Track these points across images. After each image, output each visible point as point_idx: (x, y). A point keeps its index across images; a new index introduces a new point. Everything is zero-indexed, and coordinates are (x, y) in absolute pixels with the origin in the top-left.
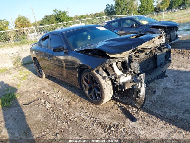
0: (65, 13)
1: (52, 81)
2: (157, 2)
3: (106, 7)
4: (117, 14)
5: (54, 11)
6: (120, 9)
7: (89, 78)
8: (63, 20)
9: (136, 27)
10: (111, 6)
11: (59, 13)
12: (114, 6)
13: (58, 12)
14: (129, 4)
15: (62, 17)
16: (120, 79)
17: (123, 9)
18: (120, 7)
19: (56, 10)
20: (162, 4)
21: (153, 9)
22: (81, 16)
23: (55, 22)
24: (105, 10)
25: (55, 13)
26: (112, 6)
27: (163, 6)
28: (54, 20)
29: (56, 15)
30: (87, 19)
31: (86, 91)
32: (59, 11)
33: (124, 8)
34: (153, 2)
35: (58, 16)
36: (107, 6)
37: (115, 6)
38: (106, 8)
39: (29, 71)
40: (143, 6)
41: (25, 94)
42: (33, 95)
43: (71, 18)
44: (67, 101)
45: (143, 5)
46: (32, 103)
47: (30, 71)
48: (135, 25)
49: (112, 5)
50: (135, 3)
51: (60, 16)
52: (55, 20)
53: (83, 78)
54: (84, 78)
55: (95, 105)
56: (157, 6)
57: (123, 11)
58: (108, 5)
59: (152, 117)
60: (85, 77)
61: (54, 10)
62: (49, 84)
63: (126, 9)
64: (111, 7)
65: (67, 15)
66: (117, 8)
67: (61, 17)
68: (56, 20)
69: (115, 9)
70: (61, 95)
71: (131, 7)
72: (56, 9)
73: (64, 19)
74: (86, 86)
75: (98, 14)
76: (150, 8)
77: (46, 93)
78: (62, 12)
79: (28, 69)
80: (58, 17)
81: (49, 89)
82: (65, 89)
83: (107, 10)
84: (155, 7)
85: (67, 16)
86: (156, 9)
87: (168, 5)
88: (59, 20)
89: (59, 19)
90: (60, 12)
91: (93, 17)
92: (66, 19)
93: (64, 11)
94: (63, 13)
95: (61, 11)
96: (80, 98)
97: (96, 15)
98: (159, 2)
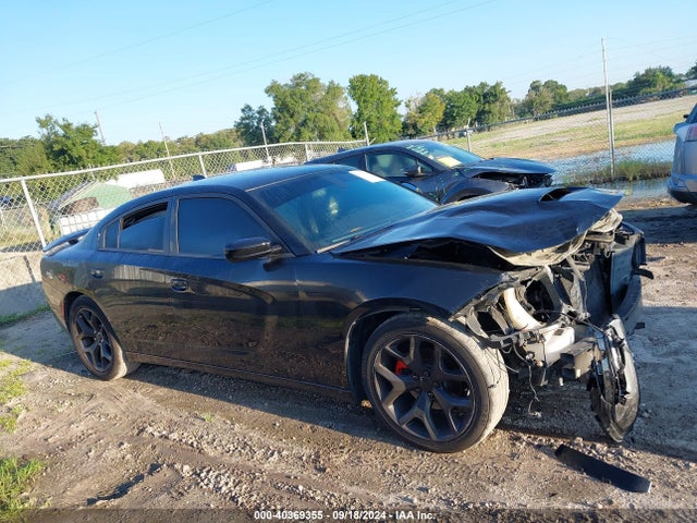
0: (86, 131)
1: (165, 386)
2: (407, 106)
3: (242, 114)
4: (281, 140)
5: (43, 124)
6: (292, 122)
7: (412, 352)
8: (80, 158)
9: (424, 178)
10: (259, 113)
11: (61, 132)
12: (270, 111)
13: (57, 128)
14: (322, 109)
15: (74, 145)
16: (545, 343)
17: (304, 123)
18: (292, 116)
19: (51, 118)
20: (421, 110)
21: (399, 128)
22: (145, 145)
23: (47, 164)
24: (239, 124)
25: (45, 131)
26: (262, 111)
27: (426, 119)
28: (40, 157)
29: (48, 138)
30: (169, 158)
31: (388, 404)
32: (61, 122)
33: (305, 121)
34: (396, 106)
35: (56, 142)
36: (243, 110)
37: (274, 114)
38: (243, 119)
39: (15, 358)
40: (366, 117)
41: (70, 453)
42: (112, 453)
43: (114, 149)
44: (301, 458)
45: (366, 113)
46: (136, 489)
47: (22, 356)
48: (419, 169)
49: (264, 110)
50: (341, 105)
51: (69, 143)
52: (45, 157)
53: (378, 356)
54: (385, 353)
55: (435, 456)
56: (408, 118)
57: (302, 129)
58: (247, 108)
59: (687, 466)
60: (387, 347)
61: (39, 121)
62: (160, 400)
63: (311, 124)
64: (258, 115)
65: (94, 138)
66: (280, 118)
67: (70, 146)
68: (48, 158)
69: (273, 124)
70: (255, 435)
71: (328, 119)
72: (49, 118)
73: (84, 153)
74: (387, 386)
75: (207, 137)
76: (387, 124)
77: (174, 436)
78: (74, 126)
79: (7, 352)
80: (57, 147)
81: (176, 419)
82: (249, 410)
83: (247, 126)
84: (402, 119)
85: (94, 142)
86: (405, 126)
87: (440, 115)
88: (61, 158)
89: (62, 152)
90: (67, 127)
91: (190, 151)
92: (91, 155)
93: (84, 126)
94: (78, 129)
95: (69, 125)
96: (347, 437)
97: (202, 143)
98: (413, 106)
